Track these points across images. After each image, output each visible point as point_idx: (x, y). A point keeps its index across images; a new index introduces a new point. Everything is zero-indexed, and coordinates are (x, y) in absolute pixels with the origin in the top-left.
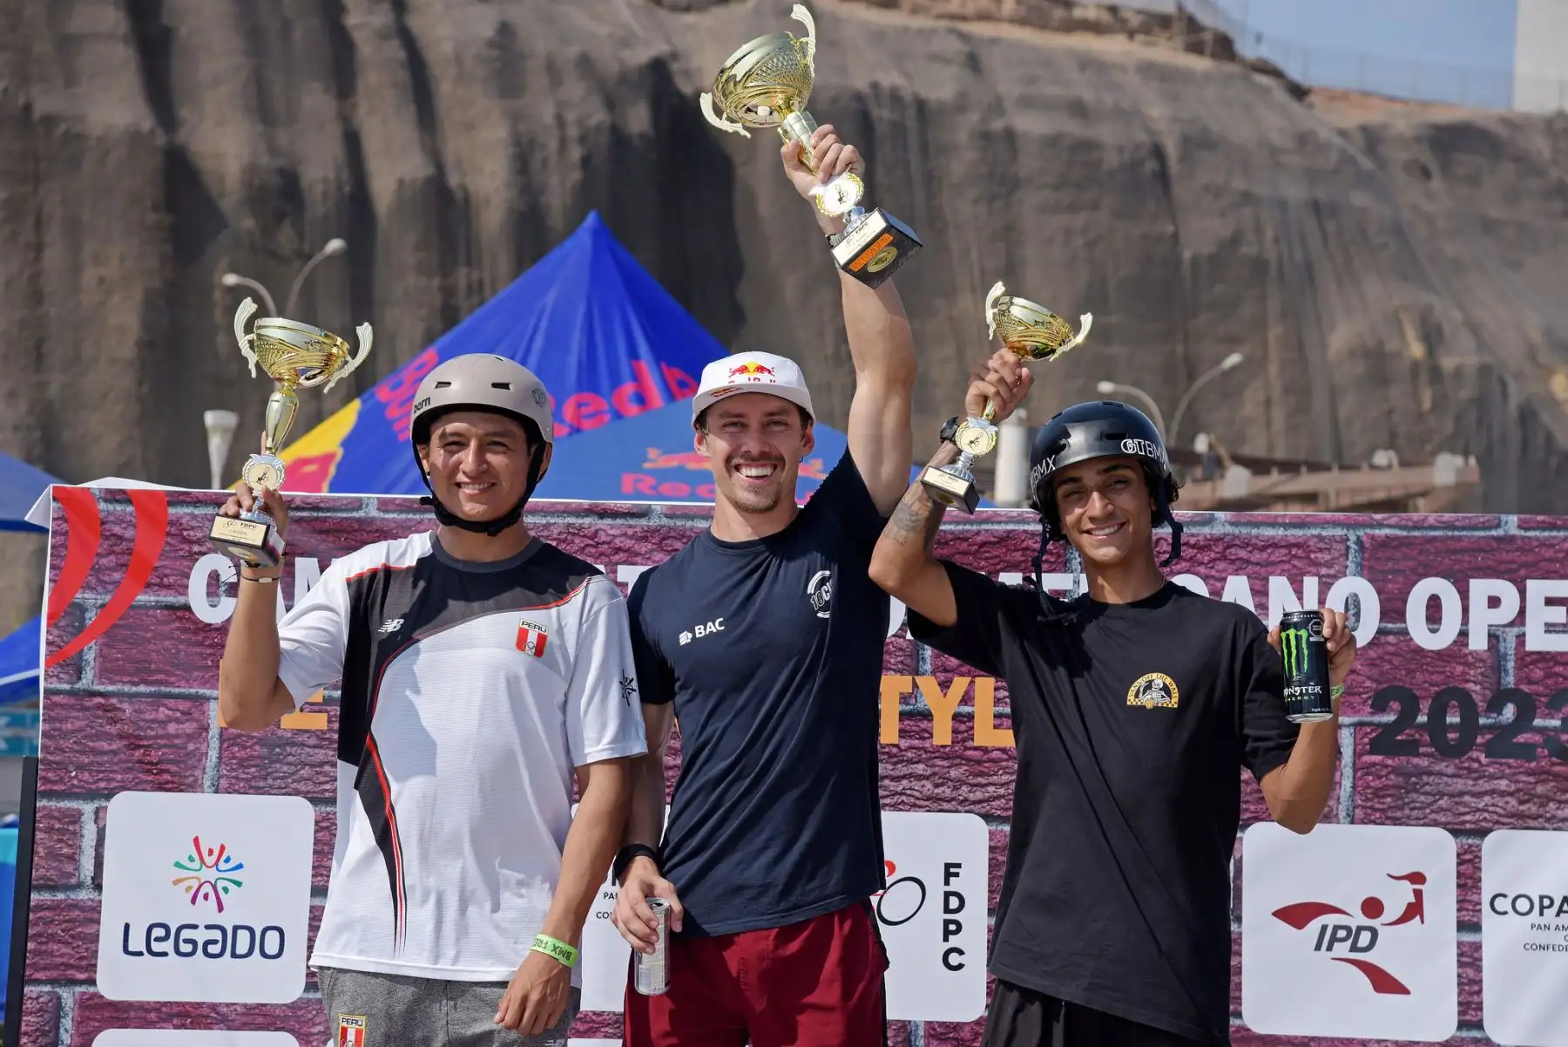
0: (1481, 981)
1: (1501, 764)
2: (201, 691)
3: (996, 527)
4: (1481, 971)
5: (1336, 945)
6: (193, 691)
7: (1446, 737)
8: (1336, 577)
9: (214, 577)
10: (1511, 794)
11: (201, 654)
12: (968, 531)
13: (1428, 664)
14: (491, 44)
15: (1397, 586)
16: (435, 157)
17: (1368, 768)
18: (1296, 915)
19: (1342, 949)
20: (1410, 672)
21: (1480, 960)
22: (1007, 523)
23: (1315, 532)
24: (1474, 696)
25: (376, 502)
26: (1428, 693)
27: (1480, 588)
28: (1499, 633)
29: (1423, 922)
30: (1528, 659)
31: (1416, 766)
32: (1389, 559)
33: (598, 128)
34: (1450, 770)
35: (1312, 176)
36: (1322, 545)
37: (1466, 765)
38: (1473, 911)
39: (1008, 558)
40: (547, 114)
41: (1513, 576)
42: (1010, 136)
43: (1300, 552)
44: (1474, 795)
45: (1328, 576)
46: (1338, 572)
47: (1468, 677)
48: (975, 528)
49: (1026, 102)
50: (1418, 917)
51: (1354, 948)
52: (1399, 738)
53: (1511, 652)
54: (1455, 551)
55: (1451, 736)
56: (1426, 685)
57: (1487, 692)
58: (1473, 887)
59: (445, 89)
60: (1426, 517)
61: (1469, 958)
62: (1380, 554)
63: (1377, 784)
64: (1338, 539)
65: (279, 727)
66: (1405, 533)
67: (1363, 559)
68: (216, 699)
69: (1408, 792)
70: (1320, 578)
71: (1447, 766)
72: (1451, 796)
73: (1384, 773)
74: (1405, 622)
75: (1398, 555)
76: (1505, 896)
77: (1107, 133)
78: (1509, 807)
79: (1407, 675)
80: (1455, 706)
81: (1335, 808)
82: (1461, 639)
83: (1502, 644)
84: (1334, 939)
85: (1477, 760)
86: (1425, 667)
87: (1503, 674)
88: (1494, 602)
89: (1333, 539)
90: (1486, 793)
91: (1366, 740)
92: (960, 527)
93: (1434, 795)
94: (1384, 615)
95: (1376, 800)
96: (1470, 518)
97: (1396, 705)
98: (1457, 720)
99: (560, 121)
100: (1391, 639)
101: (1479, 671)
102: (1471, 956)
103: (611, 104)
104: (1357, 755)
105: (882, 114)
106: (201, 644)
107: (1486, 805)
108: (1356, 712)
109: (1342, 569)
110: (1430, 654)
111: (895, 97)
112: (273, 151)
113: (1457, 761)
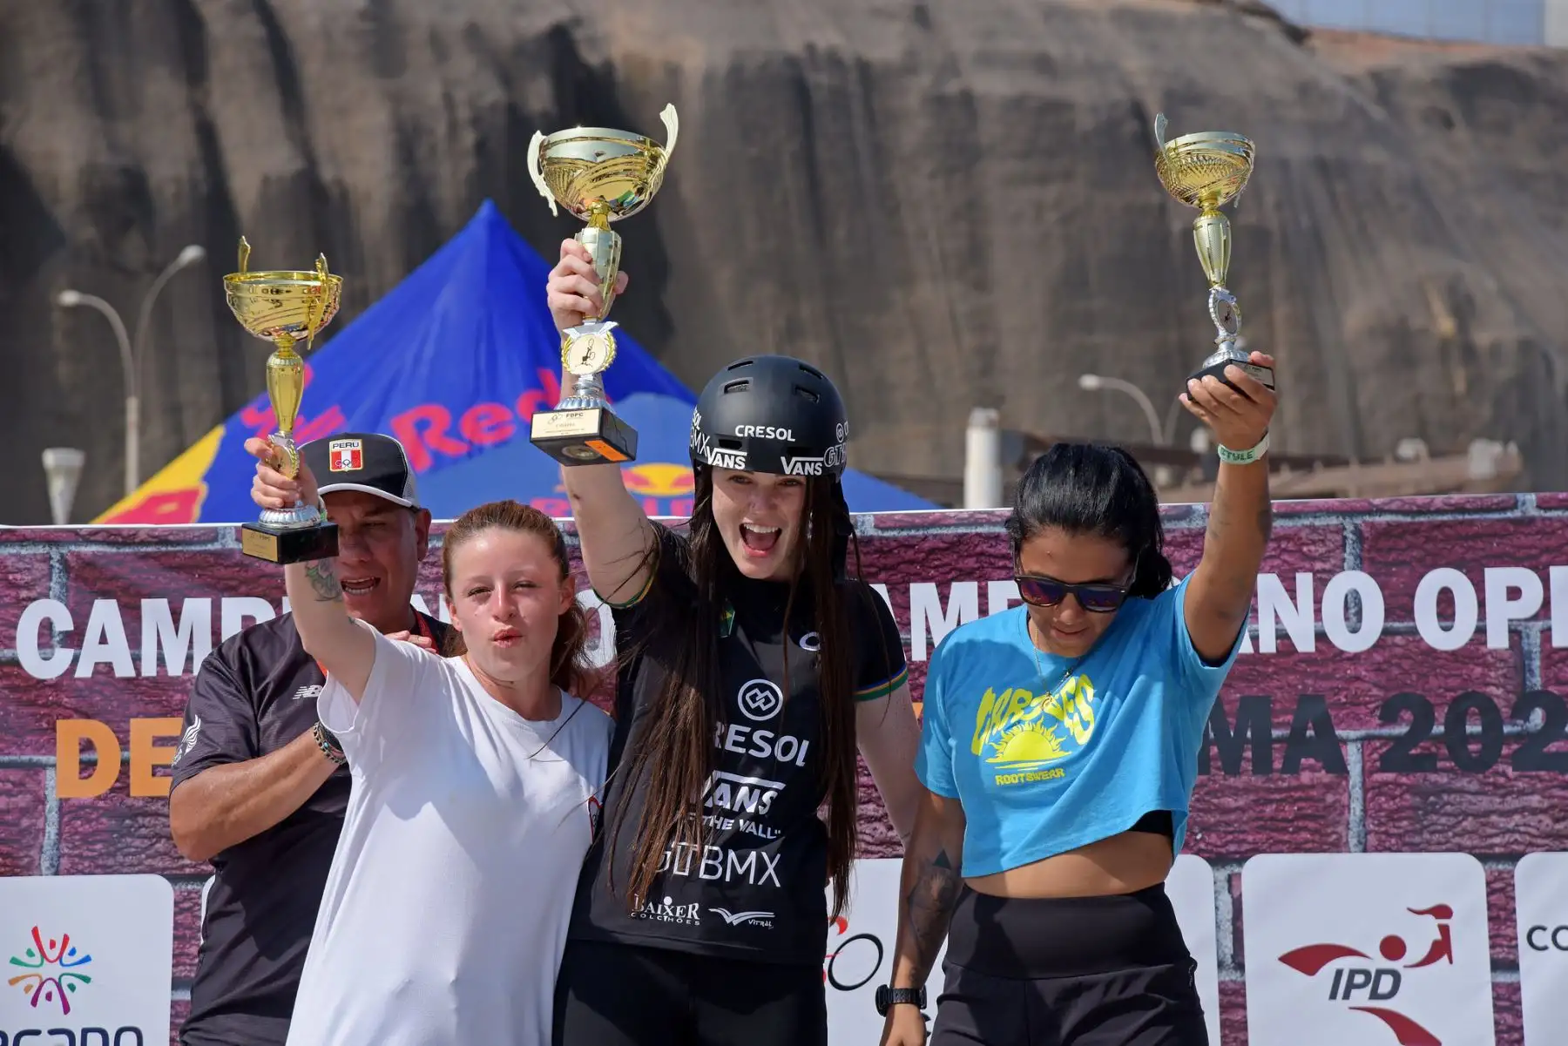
0: (1522, 1028)
1: (1531, 777)
2: (35, 758)
3: (944, 531)
4: (1521, 1017)
5: (1354, 992)
6: (25, 758)
7: (1467, 749)
8: (1332, 572)
9: (46, 626)
10: (1544, 811)
11: (33, 715)
12: (913, 537)
13: (1441, 667)
14: (364, 15)
15: (1402, 580)
16: (305, 147)
17: (1379, 787)
18: (1307, 959)
19: (1361, 997)
20: (1421, 676)
21: (1520, 1003)
22: (956, 525)
23: (1307, 522)
24: (1496, 700)
25: (233, 531)
26: (1444, 701)
27: (1498, 578)
28: (1520, 628)
29: (1451, 962)
30: (1556, 657)
31: (1435, 783)
32: (1390, 550)
33: (493, 107)
34: (1474, 786)
35: (1316, 130)
36: (1315, 537)
37: (1491, 780)
38: (1509, 947)
39: (960, 565)
40: (433, 92)
41: (1534, 563)
42: (967, 99)
43: (1291, 546)
44: (1502, 814)
45: (1324, 571)
46: (1334, 565)
47: (1488, 679)
48: (921, 533)
49: (986, 60)
50: (1445, 958)
51: (1374, 995)
52: (1413, 752)
53: (1536, 649)
54: (1467, 538)
55: (1472, 747)
56: (1441, 691)
57: (1511, 696)
58: (1506, 920)
59: (312, 70)
60: (1432, 501)
61: (1507, 1002)
62: (1382, 544)
63: (1391, 805)
64: (1332, 529)
65: (128, 795)
66: (1409, 519)
67: (1361, 550)
68: (54, 766)
69: (1426, 814)
70: (1314, 575)
71: (1470, 782)
72: (1476, 816)
73: (1398, 792)
74: (1413, 620)
75: (1403, 545)
76: (1544, 929)
77: (1078, 91)
78: (1543, 827)
79: (1418, 680)
80: (1474, 714)
81: (1344, 834)
82: (1479, 636)
83: (1525, 641)
84: (1351, 986)
85: (1504, 774)
86: (1438, 671)
87: (1528, 675)
88: (1514, 593)
89: (1326, 529)
90: (1515, 811)
91: (1375, 756)
92: (904, 533)
93: (1456, 816)
94: (1389, 614)
95: (1391, 824)
96: (1481, 499)
97: (1407, 715)
98: (1477, 729)
99: (449, 101)
100: (1398, 639)
101: (1500, 672)
102: (1509, 999)
103: (507, 79)
104: (1366, 773)
105: (820, 80)
106: (32, 703)
107: (1517, 825)
108: (1362, 723)
109: (1339, 563)
110: (1444, 655)
111: (834, 61)
112: (113, 147)
113: (1481, 776)
